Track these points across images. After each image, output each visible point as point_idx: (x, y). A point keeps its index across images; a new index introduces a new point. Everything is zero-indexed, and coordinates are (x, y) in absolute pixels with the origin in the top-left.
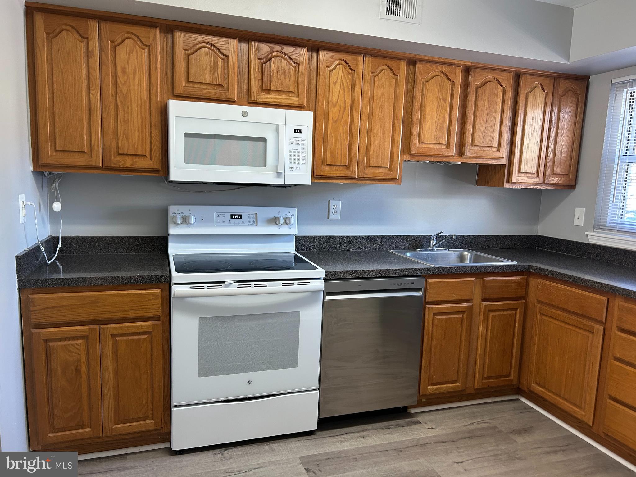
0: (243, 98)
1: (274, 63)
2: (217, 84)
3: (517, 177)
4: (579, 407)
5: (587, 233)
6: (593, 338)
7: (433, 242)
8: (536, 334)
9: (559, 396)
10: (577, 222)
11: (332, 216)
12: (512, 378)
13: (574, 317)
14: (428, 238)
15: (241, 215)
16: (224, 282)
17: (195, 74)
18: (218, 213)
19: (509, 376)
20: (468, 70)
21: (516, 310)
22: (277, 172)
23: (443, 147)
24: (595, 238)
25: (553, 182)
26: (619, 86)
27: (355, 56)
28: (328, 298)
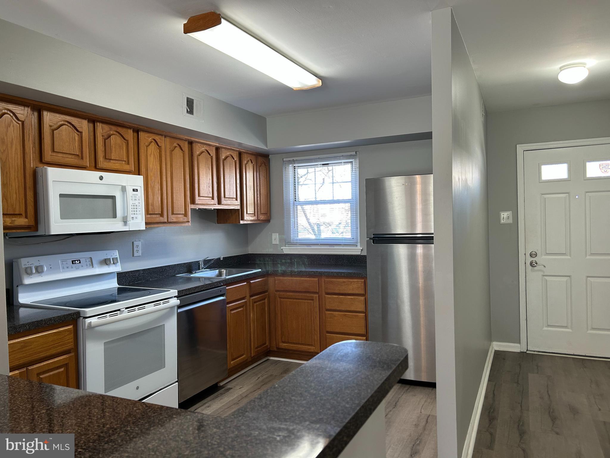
0: (91, 165)
1: (112, 139)
2: (75, 154)
3: (246, 217)
4: (312, 345)
5: (282, 248)
6: (314, 303)
7: (202, 265)
8: (278, 312)
9: (299, 344)
10: (274, 242)
11: (136, 254)
12: (267, 344)
13: (301, 294)
15: (80, 260)
16: (119, 310)
17: (59, 146)
18: (62, 261)
19: (265, 343)
20: (217, 149)
21: (265, 300)
22: (124, 222)
23: (211, 199)
24: (287, 250)
25: (262, 219)
26: (286, 162)
27: (160, 137)
28: (180, 310)
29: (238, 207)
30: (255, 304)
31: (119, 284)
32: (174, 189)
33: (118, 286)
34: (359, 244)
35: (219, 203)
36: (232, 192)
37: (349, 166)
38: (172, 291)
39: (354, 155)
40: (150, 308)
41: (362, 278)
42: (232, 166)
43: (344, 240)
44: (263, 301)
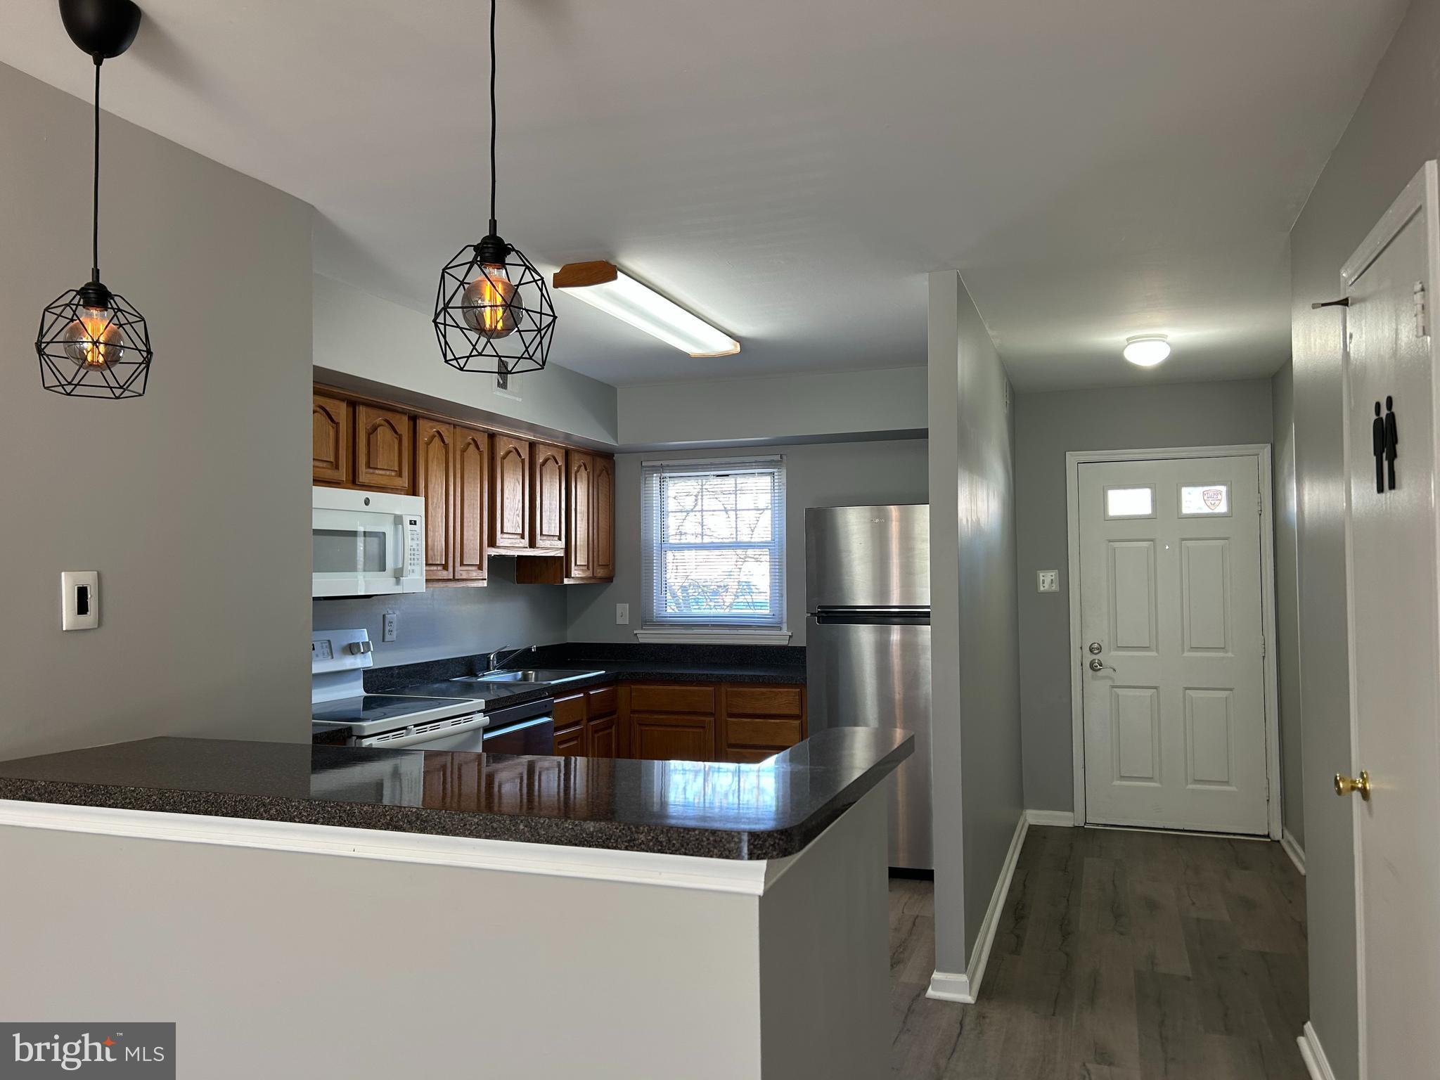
0: (350, 479)
1: (379, 433)
2: (329, 460)
3: (576, 573)
5: (635, 632)
6: (705, 733)
7: (493, 662)
10: (620, 621)
11: (388, 638)
13: (680, 717)
14: (486, 656)
16: (405, 728)
20: (532, 445)
21: (611, 728)
22: (396, 578)
23: (519, 537)
24: (646, 637)
25: (599, 575)
26: (648, 469)
27: (447, 426)
28: (487, 736)
29: (561, 554)
30: (596, 735)
31: (366, 691)
32: (465, 520)
33: (365, 694)
34: (785, 627)
35: (532, 544)
36: (553, 525)
37: (768, 479)
38: (476, 701)
39: (778, 461)
40: (446, 728)
41: (795, 686)
42: (554, 477)
43: (758, 618)
44: (608, 731)
